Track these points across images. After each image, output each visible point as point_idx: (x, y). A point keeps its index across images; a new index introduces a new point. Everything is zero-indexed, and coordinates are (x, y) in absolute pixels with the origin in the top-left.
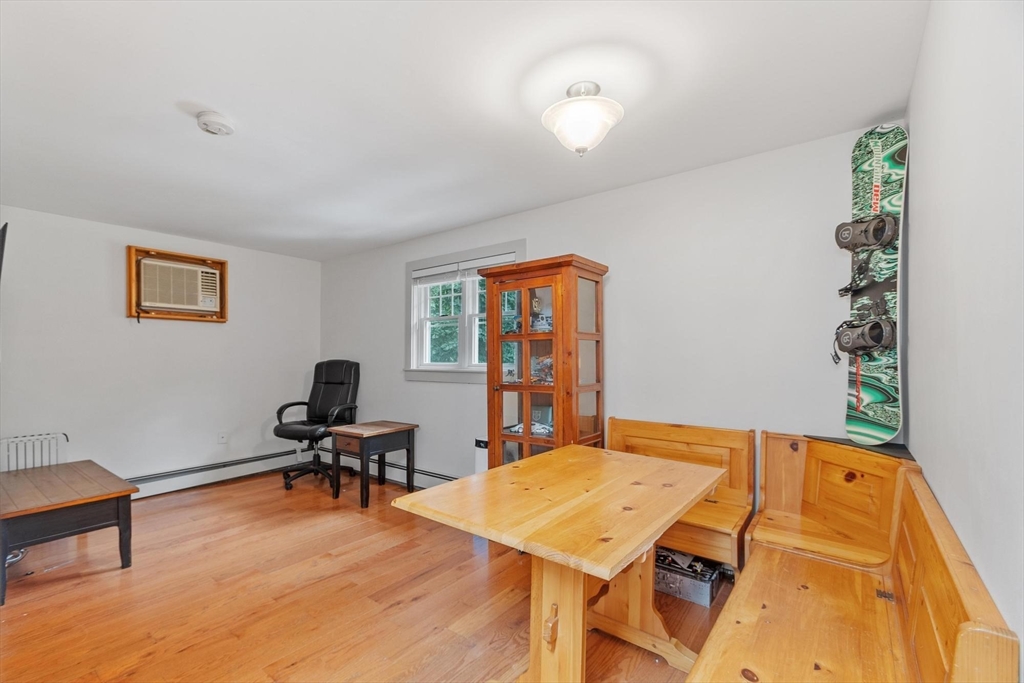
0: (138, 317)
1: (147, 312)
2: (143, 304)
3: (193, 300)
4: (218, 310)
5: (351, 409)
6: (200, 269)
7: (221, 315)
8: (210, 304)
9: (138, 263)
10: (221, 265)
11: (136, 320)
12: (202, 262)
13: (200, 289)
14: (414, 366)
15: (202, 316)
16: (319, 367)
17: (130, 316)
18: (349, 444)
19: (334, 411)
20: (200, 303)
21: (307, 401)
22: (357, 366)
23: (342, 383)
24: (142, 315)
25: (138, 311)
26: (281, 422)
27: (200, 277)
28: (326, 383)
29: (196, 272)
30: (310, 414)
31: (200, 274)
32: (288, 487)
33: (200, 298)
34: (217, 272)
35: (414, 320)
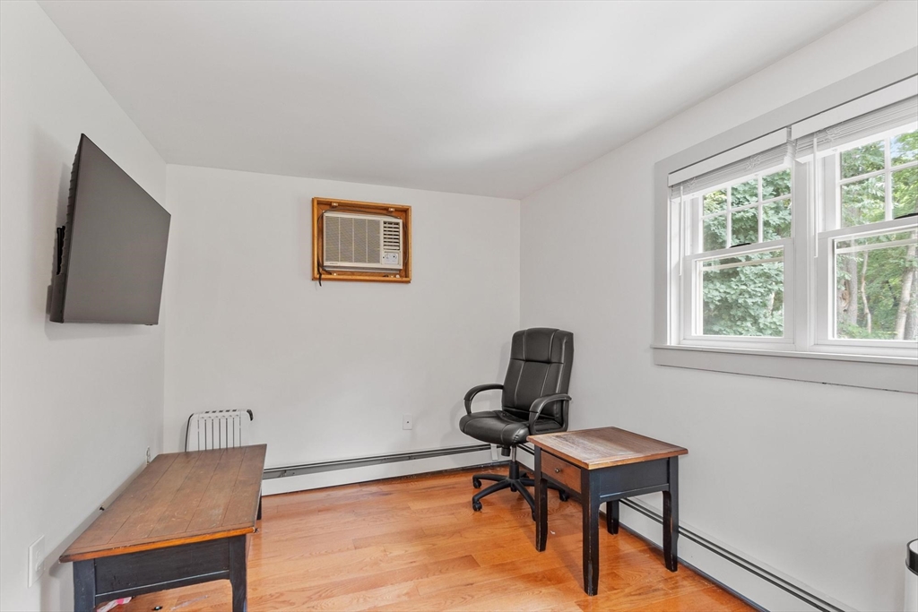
0: (320, 279)
1: (330, 273)
2: (326, 263)
3: (375, 257)
4: (401, 267)
5: (562, 401)
6: (382, 219)
7: (404, 274)
8: (391, 260)
9: (321, 218)
10: (404, 212)
11: (318, 282)
12: (384, 210)
13: (382, 243)
14: (672, 340)
15: (384, 276)
16: (517, 338)
17: (314, 279)
18: (561, 471)
19: (536, 406)
20: (382, 260)
21: (503, 384)
22: (570, 336)
23: (549, 362)
24: (323, 276)
25: (321, 272)
26: (469, 412)
27: (382, 229)
28: (527, 361)
29: (377, 223)
30: (506, 401)
31: (382, 225)
32: (477, 506)
33: (383, 254)
34: (400, 221)
35: (673, 258)
